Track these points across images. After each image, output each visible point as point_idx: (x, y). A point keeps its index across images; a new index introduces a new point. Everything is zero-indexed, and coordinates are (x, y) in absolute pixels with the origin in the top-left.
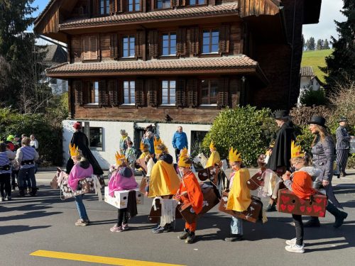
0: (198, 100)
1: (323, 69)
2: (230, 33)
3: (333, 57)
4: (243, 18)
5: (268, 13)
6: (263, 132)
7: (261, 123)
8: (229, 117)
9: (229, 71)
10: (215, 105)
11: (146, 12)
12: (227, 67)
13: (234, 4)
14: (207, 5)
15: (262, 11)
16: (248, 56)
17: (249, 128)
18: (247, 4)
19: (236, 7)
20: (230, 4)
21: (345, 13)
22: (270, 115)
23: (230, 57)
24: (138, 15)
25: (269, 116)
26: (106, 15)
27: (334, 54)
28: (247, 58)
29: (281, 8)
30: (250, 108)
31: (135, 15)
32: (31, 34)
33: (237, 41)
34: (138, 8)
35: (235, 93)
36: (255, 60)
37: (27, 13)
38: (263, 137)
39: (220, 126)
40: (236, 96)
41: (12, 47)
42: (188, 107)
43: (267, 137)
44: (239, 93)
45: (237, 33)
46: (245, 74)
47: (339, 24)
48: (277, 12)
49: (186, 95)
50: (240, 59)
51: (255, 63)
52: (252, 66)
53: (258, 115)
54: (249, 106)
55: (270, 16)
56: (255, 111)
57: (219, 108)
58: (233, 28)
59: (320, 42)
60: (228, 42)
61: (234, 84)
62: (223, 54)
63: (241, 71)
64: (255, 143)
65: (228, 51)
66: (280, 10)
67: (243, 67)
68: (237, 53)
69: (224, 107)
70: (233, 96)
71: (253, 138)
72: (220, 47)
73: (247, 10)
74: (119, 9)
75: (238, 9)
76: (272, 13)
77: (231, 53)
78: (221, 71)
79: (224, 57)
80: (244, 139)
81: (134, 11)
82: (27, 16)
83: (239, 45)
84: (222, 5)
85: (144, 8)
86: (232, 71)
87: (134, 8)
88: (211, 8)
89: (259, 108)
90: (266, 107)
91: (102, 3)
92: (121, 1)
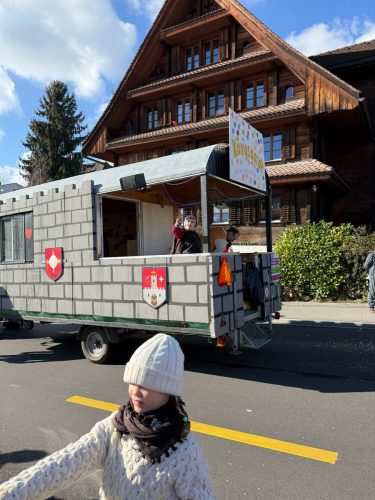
0: (257, 216)
2: (296, 136)
4: (313, 117)
5: (344, 108)
6: (343, 255)
7: (340, 244)
8: (296, 236)
9: (295, 180)
10: (279, 221)
11: (198, 120)
12: (293, 176)
13: (299, 101)
14: (267, 105)
15: (336, 106)
16: (320, 160)
17: (323, 249)
18: (317, 99)
19: (302, 105)
20: (295, 102)
22: (352, 232)
23: (297, 163)
24: (188, 126)
25: (351, 234)
26: (154, 129)
28: (318, 163)
29: (361, 99)
30: (324, 224)
31: (184, 127)
32: (79, 154)
33: (305, 144)
34: (187, 118)
35: (304, 207)
36: (329, 165)
37: (76, 133)
38: (343, 261)
39: (284, 248)
40: (305, 211)
41: (60, 169)
42: (244, 225)
43: (349, 262)
44: (309, 206)
45: (305, 134)
46: (318, 183)
48: (356, 105)
49: (242, 211)
50: (310, 165)
51: (329, 169)
52: (325, 173)
53: (336, 232)
54: (322, 222)
55: (347, 111)
56: (331, 228)
57: (284, 225)
58: (299, 129)
60: (293, 147)
61: (302, 195)
62: (287, 160)
63: (311, 179)
64: (331, 270)
65: (293, 156)
66: (360, 103)
67: (313, 174)
68: (306, 158)
69: (289, 223)
70: (302, 210)
71: (331, 263)
72: (284, 153)
73: (317, 106)
74: (167, 122)
75: (305, 108)
76: (350, 107)
77: (298, 158)
78: (284, 181)
79: (289, 164)
80: (316, 264)
81: (184, 123)
82: (77, 136)
83: (308, 149)
84: (286, 104)
85: (195, 118)
86: (300, 179)
87: (183, 118)
88: (272, 109)
89: (336, 224)
90: (346, 223)
91: (150, 117)
92: (170, 114)
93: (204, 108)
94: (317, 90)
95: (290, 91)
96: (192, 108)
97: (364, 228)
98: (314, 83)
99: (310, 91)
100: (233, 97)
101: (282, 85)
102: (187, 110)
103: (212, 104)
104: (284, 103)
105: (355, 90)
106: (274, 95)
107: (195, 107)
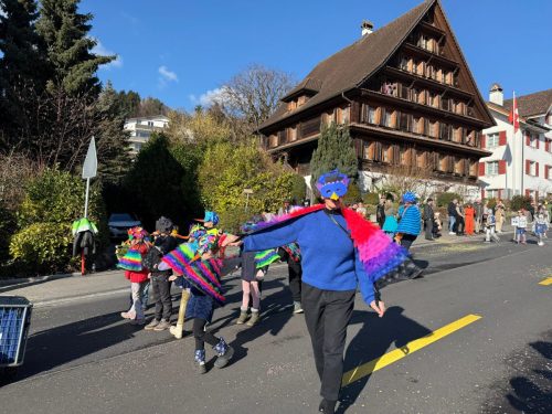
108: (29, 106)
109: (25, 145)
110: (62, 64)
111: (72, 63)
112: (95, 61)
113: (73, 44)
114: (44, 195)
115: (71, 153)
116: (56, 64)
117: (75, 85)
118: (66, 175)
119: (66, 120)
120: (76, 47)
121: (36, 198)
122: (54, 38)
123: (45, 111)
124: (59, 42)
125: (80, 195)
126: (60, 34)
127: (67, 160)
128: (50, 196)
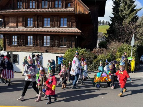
0: (59, 44)
1: (106, 34)
2: (71, 20)
3: (109, 29)
4: (76, 14)
5: (85, 13)
7: (83, 54)
8: (71, 51)
9: (71, 34)
10: (66, 46)
11: (38, 8)
12: (70, 32)
13: (72, 8)
14: (62, 8)
15: (83, 12)
16: (78, 28)
18: (77, 9)
19: (73, 10)
21: (113, 14)
23: (71, 29)
24: (34, 10)
25: (86, 51)
26: (20, 9)
27: (109, 28)
28: (77, 29)
29: (90, 11)
30: (79, 48)
31: (33, 10)
33: (74, 23)
34: (34, 7)
36: (80, 30)
39: (67, 55)
40: (74, 43)
42: (55, 47)
44: (75, 42)
45: (74, 20)
46: (78, 36)
47: (111, 18)
48: (88, 13)
49: (54, 42)
50: (75, 30)
51: (80, 31)
52: (79, 33)
53: (82, 51)
57: (67, 47)
58: (72, 18)
59: (106, 22)
60: (70, 22)
61: (73, 39)
62: (68, 27)
65: (70, 26)
67: (76, 33)
68: (74, 27)
69: (69, 47)
70: (73, 43)
72: (67, 25)
73: (77, 11)
74: (26, 7)
75: (74, 11)
76: (87, 13)
77: (71, 27)
78: (68, 34)
79: (69, 28)
83: (74, 24)
84: (68, 8)
85: (37, 7)
86: (72, 34)
87: (32, 7)
88: (63, 9)
89: (82, 48)
90: (85, 48)
91: (19, 4)
92: (27, 4)
93: (40, 4)
94: (78, 6)
95: (69, 4)
96: (35, 3)
97: (89, 50)
98: (77, 4)
99: (75, 6)
100: (51, 2)
101: (67, 2)
102: (34, 4)
103: (43, 3)
104: (67, 8)
105: (88, 8)
106: (64, 5)
107: (37, 3)
108: (118, 29)
109: (118, 39)
110: (127, 15)
111: (130, 14)
112: (136, 11)
113: (130, 8)
114: (121, 51)
115: (129, 39)
116: (126, 15)
117: (130, 20)
118: (127, 45)
119: (127, 31)
120: (131, 9)
121: (119, 51)
122: (125, 8)
123: (122, 29)
124: (126, 9)
125: (130, 50)
126: (126, 7)
127: (128, 41)
128: (123, 51)
